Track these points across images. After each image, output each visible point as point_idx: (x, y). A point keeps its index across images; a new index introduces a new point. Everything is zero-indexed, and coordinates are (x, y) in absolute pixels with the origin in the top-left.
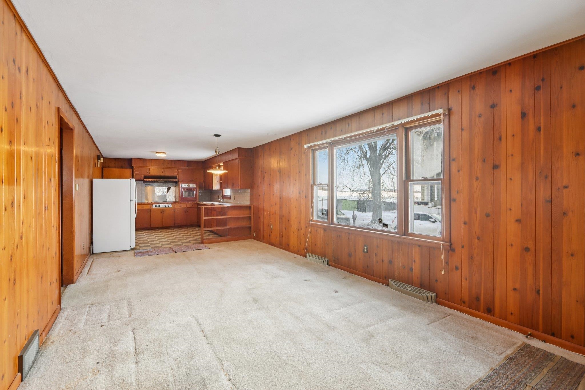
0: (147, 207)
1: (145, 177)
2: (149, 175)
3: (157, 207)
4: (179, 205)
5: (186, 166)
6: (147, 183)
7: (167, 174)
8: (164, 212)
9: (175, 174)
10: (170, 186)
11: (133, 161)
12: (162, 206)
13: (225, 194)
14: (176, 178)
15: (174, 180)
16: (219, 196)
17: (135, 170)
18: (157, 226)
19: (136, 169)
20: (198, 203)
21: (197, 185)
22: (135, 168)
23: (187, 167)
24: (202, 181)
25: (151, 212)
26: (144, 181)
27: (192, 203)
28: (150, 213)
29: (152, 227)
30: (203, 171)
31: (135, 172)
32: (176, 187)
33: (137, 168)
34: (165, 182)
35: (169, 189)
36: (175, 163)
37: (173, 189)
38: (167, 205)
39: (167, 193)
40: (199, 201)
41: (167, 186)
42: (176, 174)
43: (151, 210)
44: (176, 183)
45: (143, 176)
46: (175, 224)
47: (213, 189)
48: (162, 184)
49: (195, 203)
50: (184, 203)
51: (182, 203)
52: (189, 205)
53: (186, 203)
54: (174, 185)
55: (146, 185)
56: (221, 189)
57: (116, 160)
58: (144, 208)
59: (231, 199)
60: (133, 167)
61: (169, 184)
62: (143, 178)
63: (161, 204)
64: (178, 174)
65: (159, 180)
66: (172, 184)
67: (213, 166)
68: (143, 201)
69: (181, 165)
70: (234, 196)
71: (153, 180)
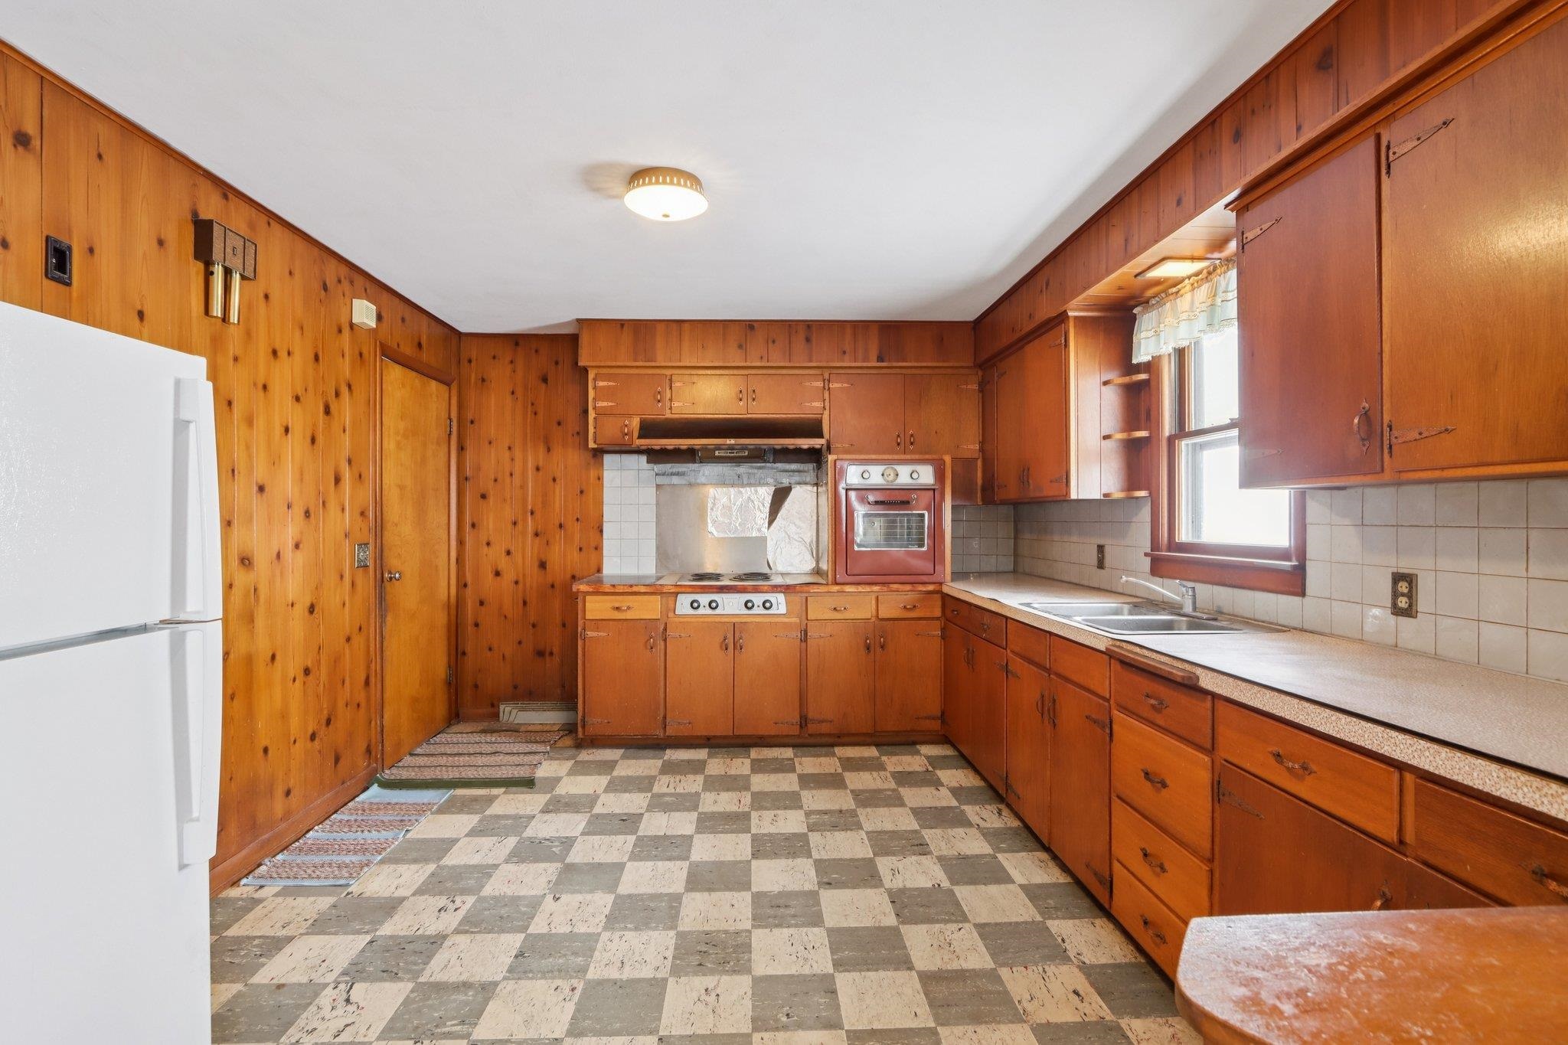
0: (648, 609)
1: (649, 429)
2: (668, 415)
3: (700, 611)
4: (831, 602)
5: (874, 353)
6: (669, 466)
7: (767, 408)
8: (738, 647)
9: (809, 407)
10: (785, 481)
11: (584, 340)
12: (731, 605)
13: (1184, 536)
14: (814, 429)
15: (805, 443)
16: (1101, 549)
17: (595, 388)
18: (701, 731)
19: (601, 384)
20: (945, 589)
21: (940, 475)
22: (595, 380)
23: (880, 359)
24: (971, 447)
25: (665, 640)
26: (656, 456)
27: (908, 587)
28: (662, 643)
29: (671, 731)
30: (975, 387)
31: (595, 399)
32: (817, 485)
33: (608, 377)
34: (757, 456)
35: (780, 496)
36: (808, 340)
37: (804, 499)
38: (758, 599)
39: (771, 523)
40: (958, 576)
41: (767, 484)
42: (818, 404)
43: (665, 629)
44: (815, 457)
45: (635, 423)
46: (804, 721)
47: (1073, 496)
48: (743, 469)
49: (931, 588)
50: (860, 589)
51: (848, 589)
52: (893, 602)
53: (876, 588)
54: (810, 477)
55: (661, 480)
56: (1143, 493)
57: (517, 344)
58: (629, 615)
59: (1303, 594)
60: (585, 370)
61: (777, 473)
62: (636, 434)
63: (722, 589)
64: (827, 408)
65: (718, 447)
66: (799, 471)
67: (1068, 317)
68: (646, 567)
69: (844, 353)
70: (1401, 571)
71: (684, 443)
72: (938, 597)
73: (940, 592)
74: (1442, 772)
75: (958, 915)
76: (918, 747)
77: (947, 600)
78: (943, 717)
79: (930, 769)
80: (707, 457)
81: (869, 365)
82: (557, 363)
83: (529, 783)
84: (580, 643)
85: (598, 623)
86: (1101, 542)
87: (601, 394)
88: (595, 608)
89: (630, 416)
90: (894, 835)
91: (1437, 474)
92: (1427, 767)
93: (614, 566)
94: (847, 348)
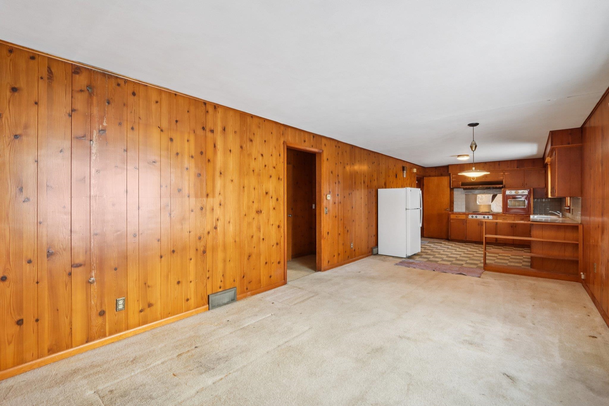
0: (463, 217)
1: (463, 184)
2: (467, 181)
3: (474, 218)
4: (503, 217)
6: (468, 191)
7: (489, 179)
8: (482, 225)
9: (500, 178)
11: (450, 168)
12: (480, 217)
14: (501, 183)
15: (499, 186)
18: (473, 240)
19: (453, 176)
21: (530, 192)
22: (452, 175)
23: (517, 168)
26: (464, 189)
27: (521, 215)
28: (466, 224)
29: (467, 240)
31: (452, 179)
32: (502, 194)
34: (488, 188)
35: (494, 197)
36: (499, 165)
38: (487, 216)
39: (491, 202)
40: (533, 214)
41: (491, 194)
42: (502, 177)
43: (466, 221)
45: (460, 183)
46: (496, 240)
47: (549, 197)
48: (485, 191)
49: (527, 215)
50: (510, 215)
51: (507, 215)
52: (518, 218)
53: (514, 215)
54: (501, 192)
55: (467, 193)
57: (436, 168)
58: (459, 218)
60: (450, 174)
61: (495, 192)
62: (460, 185)
63: (478, 214)
64: (504, 178)
65: (478, 187)
66: (499, 191)
67: (548, 164)
68: (463, 210)
69: (508, 167)
71: (471, 187)
73: (529, 216)
80: (476, 189)
81: (515, 169)
82: (444, 171)
83: (441, 243)
84: (449, 223)
85: (453, 219)
87: (453, 178)
88: (452, 216)
89: (459, 182)
93: (456, 210)
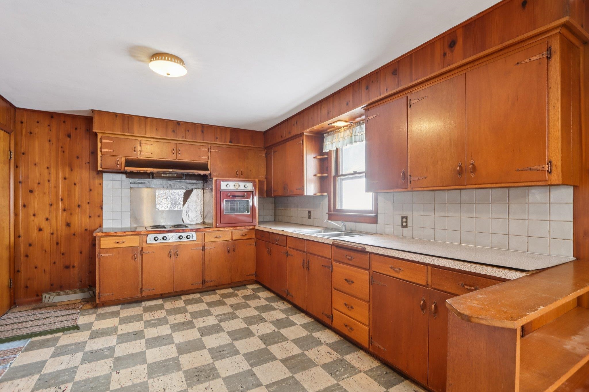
0: (133, 242)
1: (129, 163)
2: (139, 157)
3: (158, 241)
4: (214, 234)
5: (228, 139)
6: (137, 179)
7: (184, 157)
8: (176, 255)
9: (203, 157)
10: (190, 187)
11: (96, 120)
12: (172, 238)
13: (338, 207)
14: (205, 167)
15: (202, 172)
16: (310, 212)
17: (101, 142)
18: (159, 292)
19: (104, 141)
20: (257, 228)
21: (254, 185)
22: (101, 139)
23: (231, 142)
24: (263, 177)
25: (142, 255)
26: (130, 175)
27: (243, 228)
28: (140, 257)
29: (144, 294)
30: (264, 155)
31: (101, 148)
32: (203, 189)
33: (109, 138)
34: (180, 177)
35: (187, 194)
36: (202, 132)
37: (197, 194)
38: (184, 235)
39: (184, 204)
40: (260, 223)
41: (183, 189)
42: (206, 157)
43: (142, 250)
44: (205, 179)
45: (123, 160)
46: (204, 282)
47: (305, 195)
48: (172, 182)
49: (251, 227)
50: (226, 229)
51: (221, 229)
52: (238, 233)
53: (231, 228)
54: (200, 186)
55: (132, 186)
56: (326, 194)
57: (52, 117)
58: (124, 245)
59: (377, 223)
60: (96, 134)
61: (187, 184)
62: (123, 165)
63: (169, 232)
64: (210, 159)
65: (164, 173)
66: (196, 184)
67: (304, 134)
68: (127, 224)
69: (217, 138)
70: (404, 215)
71: (149, 170)
72: (254, 230)
73: (254, 229)
74: (439, 264)
75: (284, 339)
76: (247, 286)
77: (257, 232)
78: (256, 274)
79: (254, 293)
80: (158, 176)
81: (226, 144)
82: (76, 129)
84: (97, 259)
85: (107, 250)
86: (310, 210)
87: (103, 145)
88: (105, 243)
89: (120, 156)
90: (252, 317)
91: (422, 189)
92: (435, 264)
93: (108, 224)
94: (218, 137)
